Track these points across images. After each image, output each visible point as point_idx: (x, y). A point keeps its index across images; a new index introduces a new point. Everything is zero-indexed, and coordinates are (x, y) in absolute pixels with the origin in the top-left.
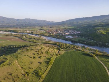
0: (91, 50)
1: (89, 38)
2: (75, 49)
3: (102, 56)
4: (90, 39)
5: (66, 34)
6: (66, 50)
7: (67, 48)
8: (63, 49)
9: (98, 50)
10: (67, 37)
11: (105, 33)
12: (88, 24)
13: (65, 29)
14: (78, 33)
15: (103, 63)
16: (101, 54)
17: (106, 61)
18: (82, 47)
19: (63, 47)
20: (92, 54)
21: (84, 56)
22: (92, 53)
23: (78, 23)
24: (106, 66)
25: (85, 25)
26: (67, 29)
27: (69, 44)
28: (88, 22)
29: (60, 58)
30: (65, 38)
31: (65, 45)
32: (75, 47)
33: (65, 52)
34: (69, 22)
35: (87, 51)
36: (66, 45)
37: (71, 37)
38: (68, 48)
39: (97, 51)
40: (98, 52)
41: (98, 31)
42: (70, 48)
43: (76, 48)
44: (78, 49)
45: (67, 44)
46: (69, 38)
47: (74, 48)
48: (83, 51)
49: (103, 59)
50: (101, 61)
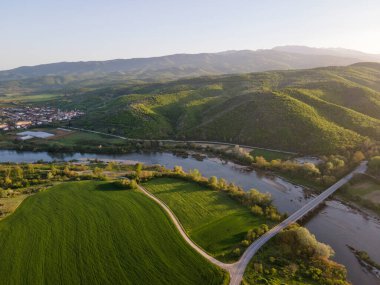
0: (123, 168)
1: (110, 132)
2: (68, 176)
3: (156, 179)
4: (115, 133)
5: (19, 123)
6: (29, 188)
7: (33, 178)
8: (14, 188)
9: (141, 164)
10: (27, 136)
11: (152, 112)
12: (101, 85)
13: (11, 103)
14: (68, 116)
15: (160, 199)
16: (151, 173)
17: (167, 192)
18: (92, 165)
19: (15, 181)
20: (128, 181)
21: (102, 193)
22: (126, 176)
23: (62, 79)
24: (167, 204)
25: (91, 89)
26: (22, 106)
27: (39, 163)
28: (100, 79)
29: (7, 229)
30: (17, 141)
31: (20, 171)
32: (67, 170)
33: (25, 196)
34: (24, 77)
35: (109, 176)
36: (27, 168)
37: (43, 135)
38: (36, 181)
39: (140, 168)
40: (143, 169)
41: (135, 106)
42: (44, 176)
43: (72, 172)
44: (80, 173)
45: (31, 166)
46: (35, 138)
47: (63, 174)
48: (99, 179)
49: (158, 187)
50: (156, 194)
